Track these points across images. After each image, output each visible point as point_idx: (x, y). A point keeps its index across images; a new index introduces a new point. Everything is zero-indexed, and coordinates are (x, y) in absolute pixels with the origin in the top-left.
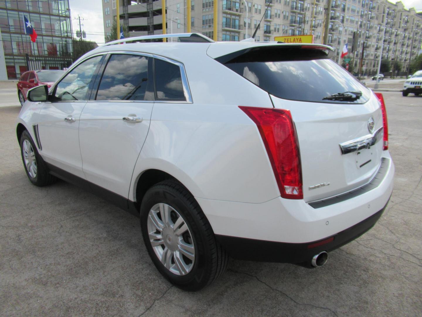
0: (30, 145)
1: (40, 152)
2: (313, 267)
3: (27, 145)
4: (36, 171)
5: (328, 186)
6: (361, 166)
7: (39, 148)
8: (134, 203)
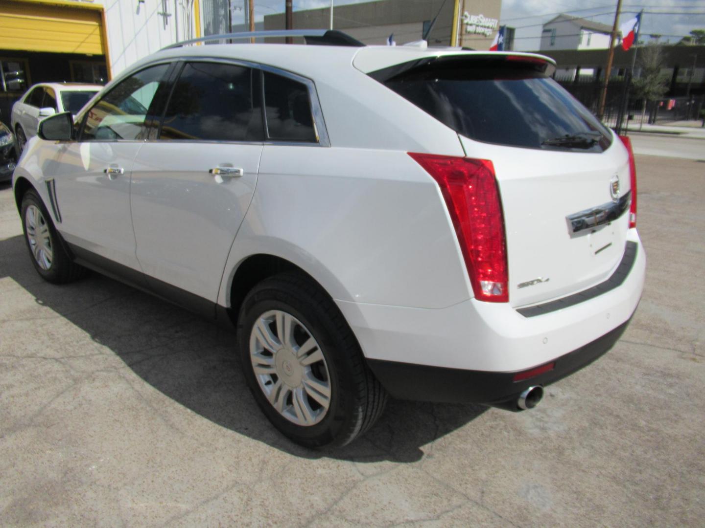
0: (39, 214)
1: (58, 226)
2: (519, 409)
3: (33, 215)
4: (51, 259)
5: (546, 282)
6: (597, 253)
7: (57, 219)
8: (227, 309)
